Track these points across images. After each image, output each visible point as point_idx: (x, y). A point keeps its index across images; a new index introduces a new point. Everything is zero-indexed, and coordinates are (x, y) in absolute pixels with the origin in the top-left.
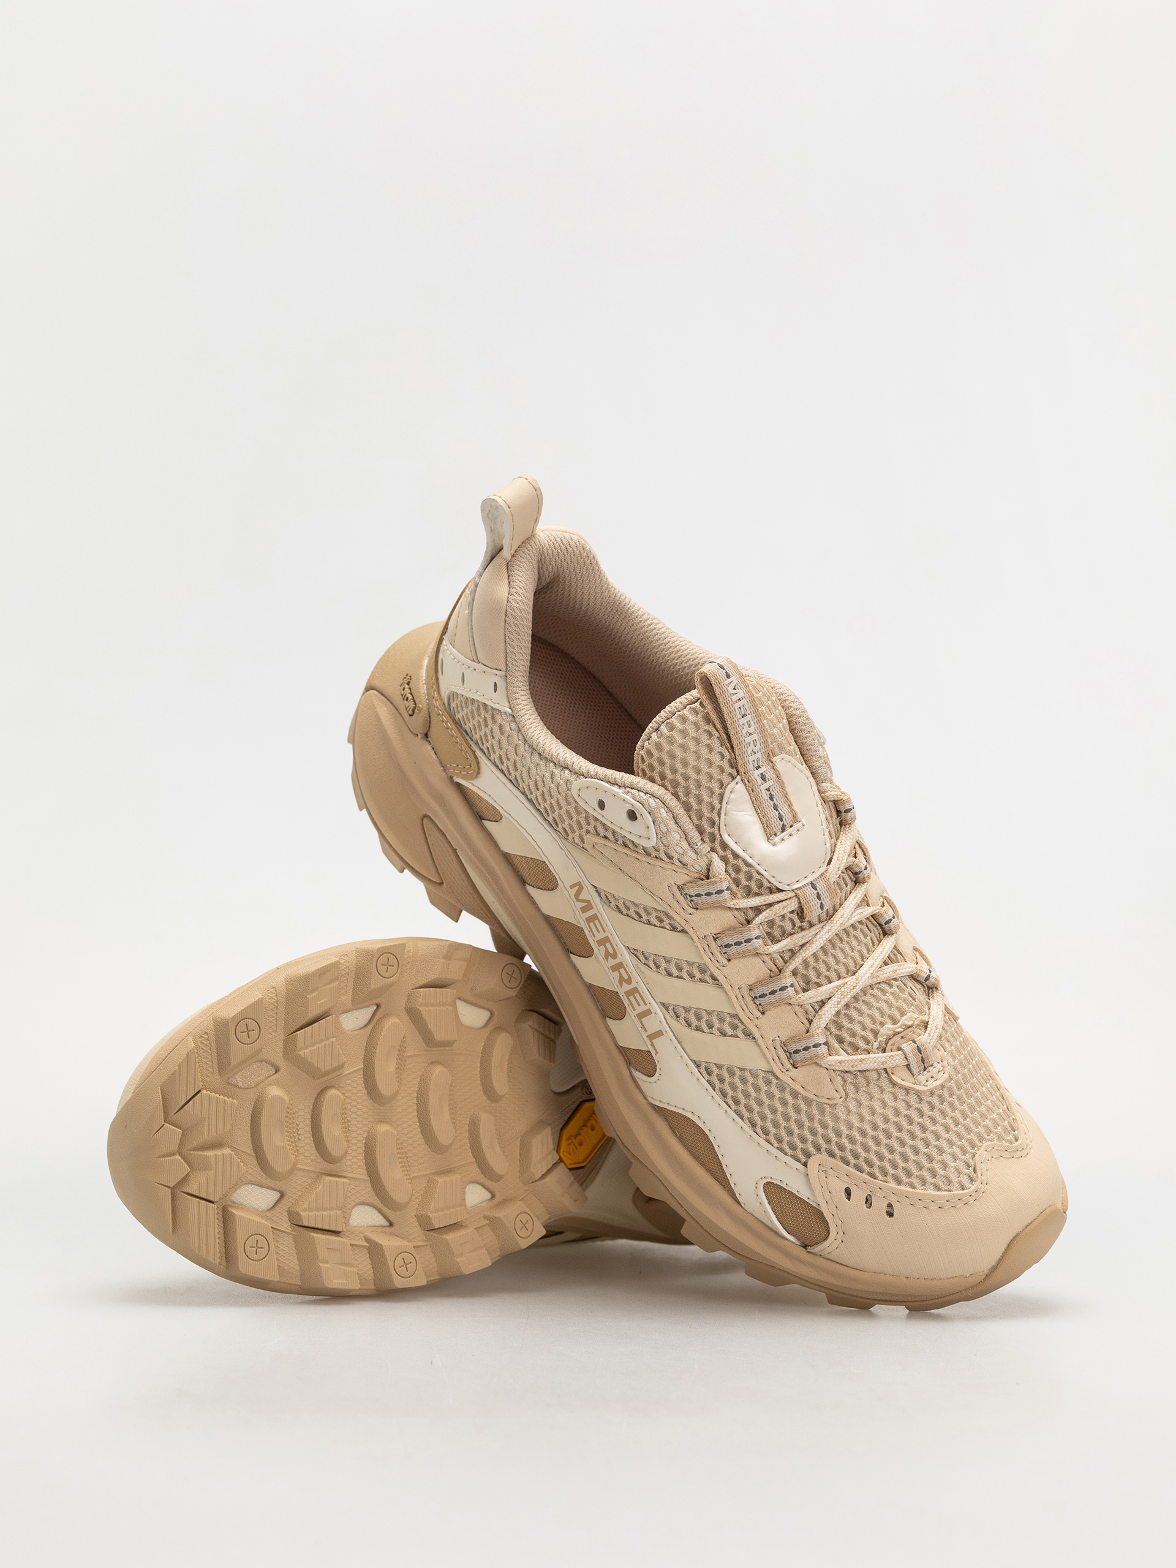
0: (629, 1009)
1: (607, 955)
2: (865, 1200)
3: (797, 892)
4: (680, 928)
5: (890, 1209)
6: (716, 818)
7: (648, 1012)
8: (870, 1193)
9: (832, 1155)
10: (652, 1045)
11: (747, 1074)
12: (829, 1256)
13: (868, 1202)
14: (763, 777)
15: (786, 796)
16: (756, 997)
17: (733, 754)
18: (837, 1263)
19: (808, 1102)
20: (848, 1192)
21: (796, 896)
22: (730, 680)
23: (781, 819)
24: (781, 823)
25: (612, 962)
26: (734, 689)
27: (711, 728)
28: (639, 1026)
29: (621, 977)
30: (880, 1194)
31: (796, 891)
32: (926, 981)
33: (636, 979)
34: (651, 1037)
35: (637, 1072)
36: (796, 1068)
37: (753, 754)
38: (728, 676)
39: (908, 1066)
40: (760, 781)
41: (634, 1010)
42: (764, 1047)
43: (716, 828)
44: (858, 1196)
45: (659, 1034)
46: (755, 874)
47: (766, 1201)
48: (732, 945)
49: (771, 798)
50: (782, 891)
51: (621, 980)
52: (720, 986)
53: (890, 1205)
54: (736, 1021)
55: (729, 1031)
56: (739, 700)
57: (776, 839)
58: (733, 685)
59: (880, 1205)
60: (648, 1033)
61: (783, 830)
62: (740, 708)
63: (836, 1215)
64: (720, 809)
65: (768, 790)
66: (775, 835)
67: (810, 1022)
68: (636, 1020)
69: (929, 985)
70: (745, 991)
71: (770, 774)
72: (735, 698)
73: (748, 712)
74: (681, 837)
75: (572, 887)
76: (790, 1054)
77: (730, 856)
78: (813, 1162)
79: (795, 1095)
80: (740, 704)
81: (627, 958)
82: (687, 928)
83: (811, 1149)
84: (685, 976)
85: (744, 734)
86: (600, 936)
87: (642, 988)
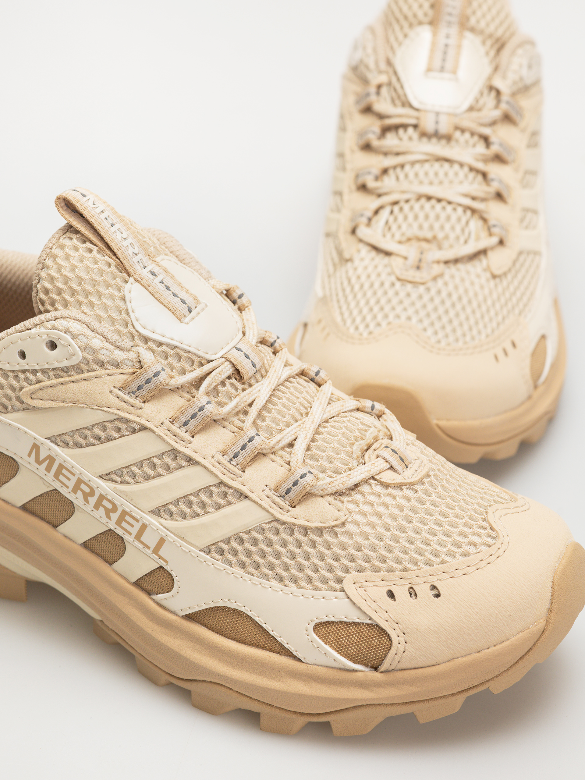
0: (126, 537)
1: (86, 496)
2: (409, 595)
3: (226, 357)
4: (137, 427)
5: (435, 592)
6: (128, 319)
7: (144, 527)
8: (410, 585)
9: (361, 570)
10: (161, 558)
11: (255, 534)
12: (400, 666)
13: (412, 593)
14: (153, 274)
15: (179, 284)
16: (231, 460)
17: (117, 260)
18: (411, 669)
19: (320, 531)
20: (391, 595)
21: (227, 360)
22: (86, 199)
23: (184, 302)
24: (186, 306)
25: (93, 500)
26: (94, 204)
27: (88, 245)
28: (141, 546)
29: (106, 509)
30: (420, 580)
31: (224, 356)
32: (372, 410)
33: (119, 501)
34: (156, 551)
35: (159, 595)
36: (294, 507)
37: (135, 255)
38: (84, 197)
39: (391, 468)
40: (152, 277)
41: (130, 534)
42: (257, 500)
43: (130, 326)
44: (401, 592)
45: (162, 541)
46: (182, 353)
47: (322, 643)
48: (189, 420)
49: (168, 288)
50: (212, 361)
51: (108, 513)
52: (197, 463)
53: (434, 587)
54: (224, 489)
55: (222, 502)
56: (102, 212)
57: (187, 320)
58: (90, 202)
59: (424, 591)
60: (152, 549)
61: (190, 311)
62: (106, 218)
63: (390, 620)
64: (127, 310)
65: (162, 282)
66: (185, 316)
67: (289, 463)
68: (137, 543)
69: (377, 412)
70: (219, 457)
71: (156, 270)
72: (98, 211)
74: (102, 341)
75: (29, 455)
76: (283, 497)
77: (154, 346)
78: (348, 584)
79: (306, 530)
80: (105, 215)
81: (105, 487)
82: (144, 422)
83: (341, 574)
84: (161, 471)
85: (120, 240)
86: (71, 484)
87: (129, 507)
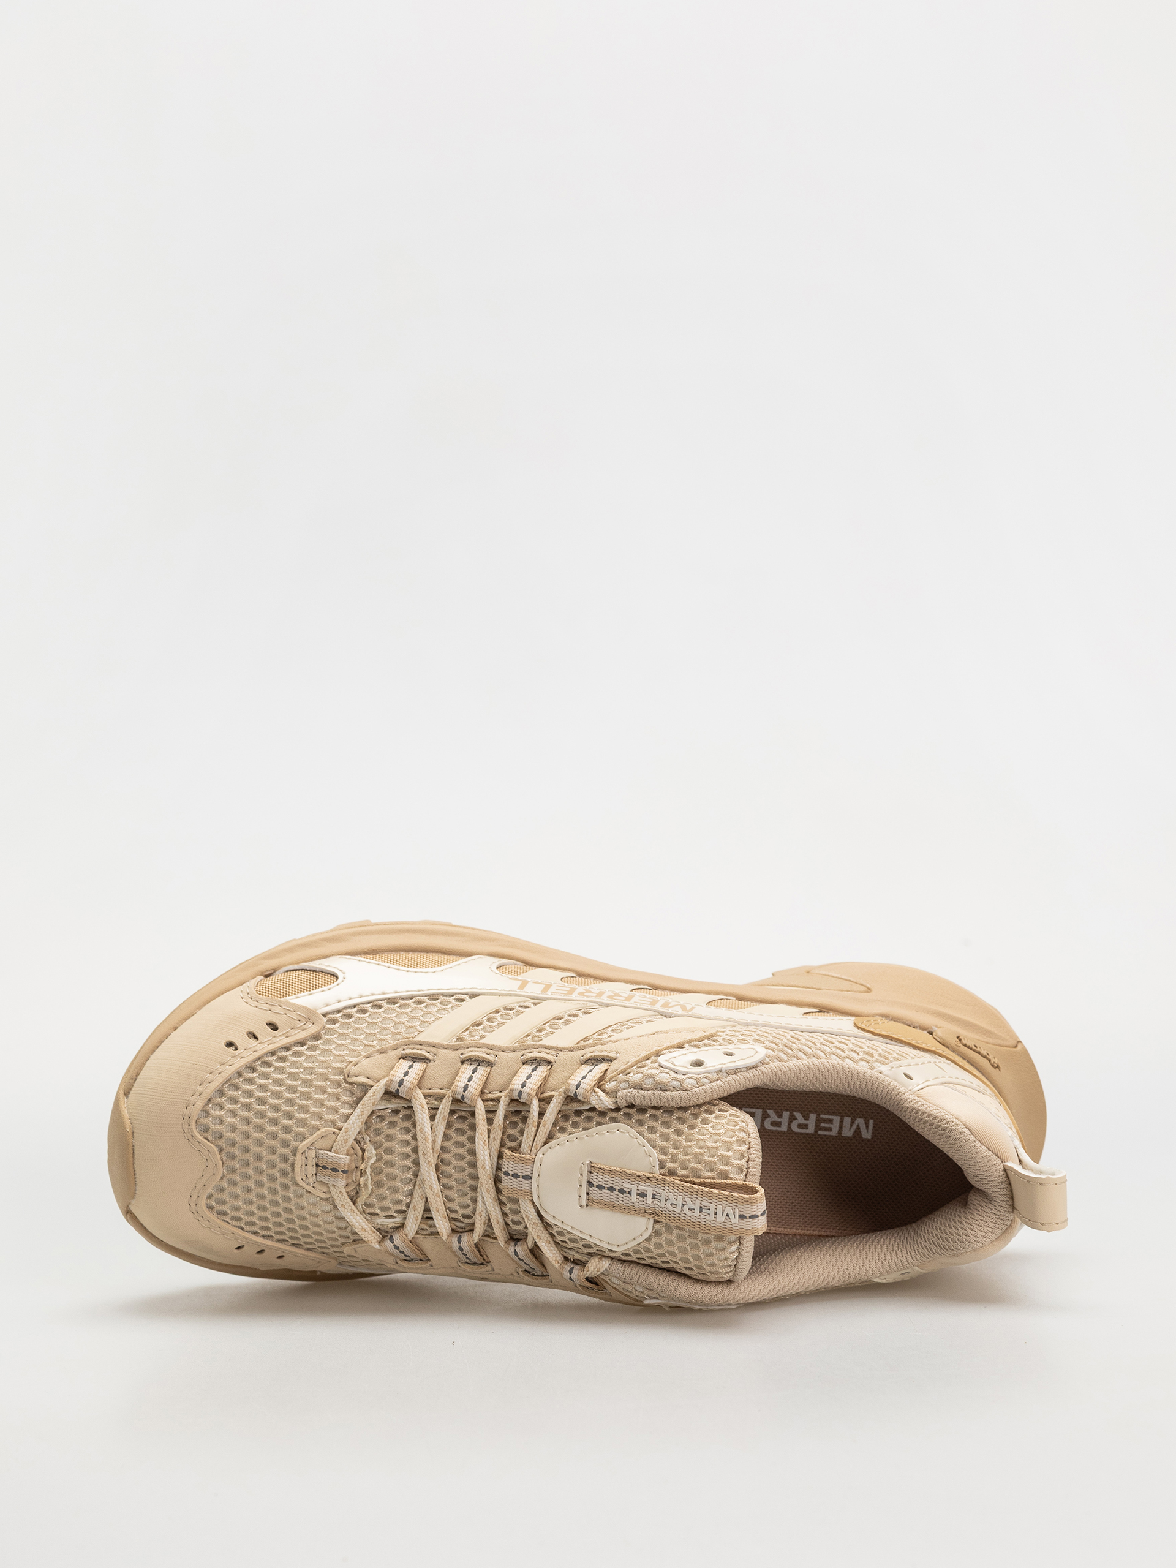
2: (257, 1035)
3: (532, 1157)
5: (233, 1046)
6: (641, 1129)
8: (258, 1041)
9: (315, 1036)
13: (253, 1036)
14: (642, 1195)
15: (613, 1207)
20: (274, 1028)
22: (737, 1216)
26: (727, 1215)
30: (250, 1050)
31: (534, 1157)
38: (742, 1217)
39: (329, 1150)
40: (642, 1190)
43: (633, 1123)
44: (264, 1032)
49: (621, 1191)
50: (542, 1145)
53: (235, 1049)
56: (716, 1213)
57: (586, 1171)
58: (731, 1215)
59: (243, 1042)
61: (590, 1183)
62: (709, 1209)
64: (645, 1137)
65: (630, 1193)
66: (590, 1173)
71: (641, 1203)
72: (720, 1208)
73: (702, 1215)
74: (645, 1084)
77: (602, 1119)
78: (321, 1021)
80: (712, 1212)
83: (331, 1026)
85: (686, 1199)
